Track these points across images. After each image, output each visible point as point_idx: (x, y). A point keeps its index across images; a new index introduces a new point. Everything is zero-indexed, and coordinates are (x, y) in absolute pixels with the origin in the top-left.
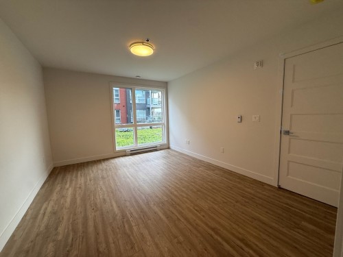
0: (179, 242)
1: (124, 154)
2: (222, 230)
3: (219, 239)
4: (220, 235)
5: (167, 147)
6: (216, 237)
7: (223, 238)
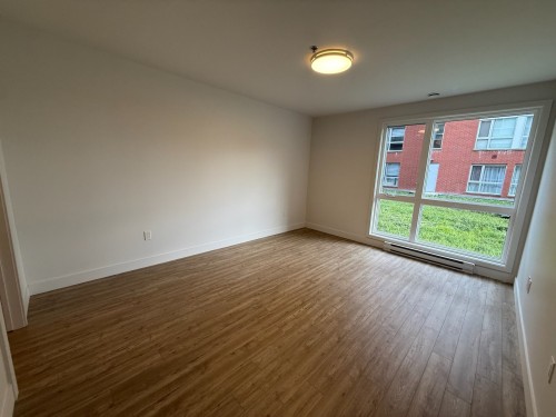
0: (190, 329)
1: (379, 245)
2: (202, 377)
3: (187, 370)
4: (191, 372)
5: (505, 278)
6: (191, 366)
7: (186, 376)
